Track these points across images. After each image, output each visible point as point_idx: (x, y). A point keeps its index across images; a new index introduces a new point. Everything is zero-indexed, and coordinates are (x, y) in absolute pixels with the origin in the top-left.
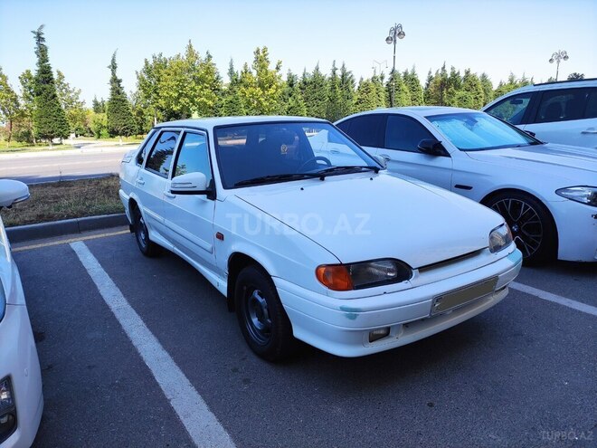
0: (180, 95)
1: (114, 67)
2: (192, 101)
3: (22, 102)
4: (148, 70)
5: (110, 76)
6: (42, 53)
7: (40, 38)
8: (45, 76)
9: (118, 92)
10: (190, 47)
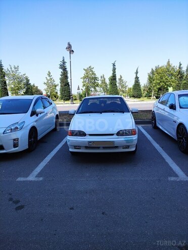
0: (161, 82)
1: (137, 73)
2: (166, 84)
3: (108, 86)
4: (153, 72)
5: (135, 76)
6: (114, 70)
7: (114, 65)
8: (113, 78)
9: (137, 82)
10: (169, 62)
